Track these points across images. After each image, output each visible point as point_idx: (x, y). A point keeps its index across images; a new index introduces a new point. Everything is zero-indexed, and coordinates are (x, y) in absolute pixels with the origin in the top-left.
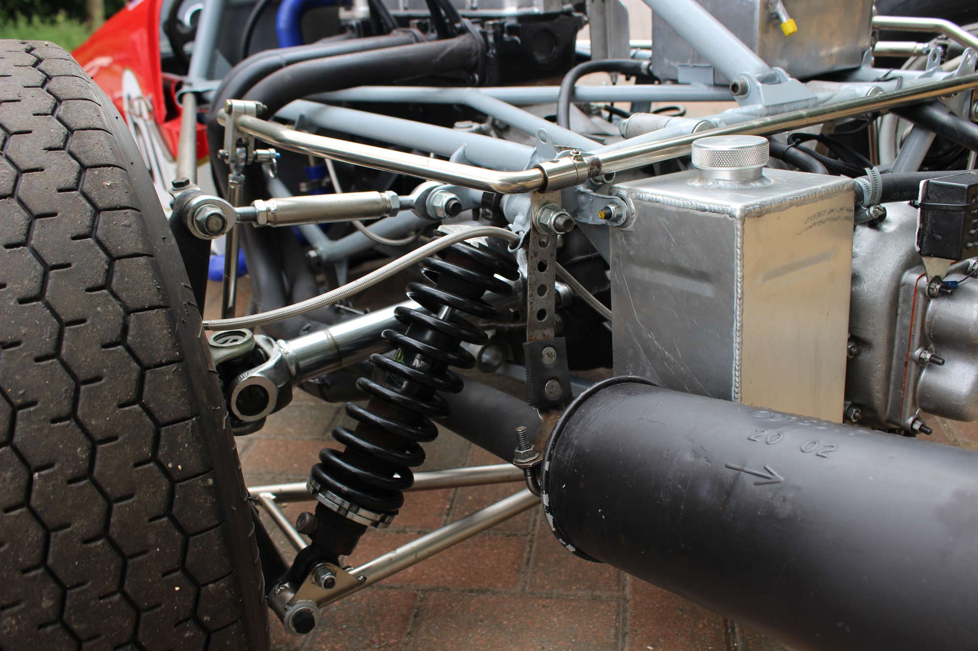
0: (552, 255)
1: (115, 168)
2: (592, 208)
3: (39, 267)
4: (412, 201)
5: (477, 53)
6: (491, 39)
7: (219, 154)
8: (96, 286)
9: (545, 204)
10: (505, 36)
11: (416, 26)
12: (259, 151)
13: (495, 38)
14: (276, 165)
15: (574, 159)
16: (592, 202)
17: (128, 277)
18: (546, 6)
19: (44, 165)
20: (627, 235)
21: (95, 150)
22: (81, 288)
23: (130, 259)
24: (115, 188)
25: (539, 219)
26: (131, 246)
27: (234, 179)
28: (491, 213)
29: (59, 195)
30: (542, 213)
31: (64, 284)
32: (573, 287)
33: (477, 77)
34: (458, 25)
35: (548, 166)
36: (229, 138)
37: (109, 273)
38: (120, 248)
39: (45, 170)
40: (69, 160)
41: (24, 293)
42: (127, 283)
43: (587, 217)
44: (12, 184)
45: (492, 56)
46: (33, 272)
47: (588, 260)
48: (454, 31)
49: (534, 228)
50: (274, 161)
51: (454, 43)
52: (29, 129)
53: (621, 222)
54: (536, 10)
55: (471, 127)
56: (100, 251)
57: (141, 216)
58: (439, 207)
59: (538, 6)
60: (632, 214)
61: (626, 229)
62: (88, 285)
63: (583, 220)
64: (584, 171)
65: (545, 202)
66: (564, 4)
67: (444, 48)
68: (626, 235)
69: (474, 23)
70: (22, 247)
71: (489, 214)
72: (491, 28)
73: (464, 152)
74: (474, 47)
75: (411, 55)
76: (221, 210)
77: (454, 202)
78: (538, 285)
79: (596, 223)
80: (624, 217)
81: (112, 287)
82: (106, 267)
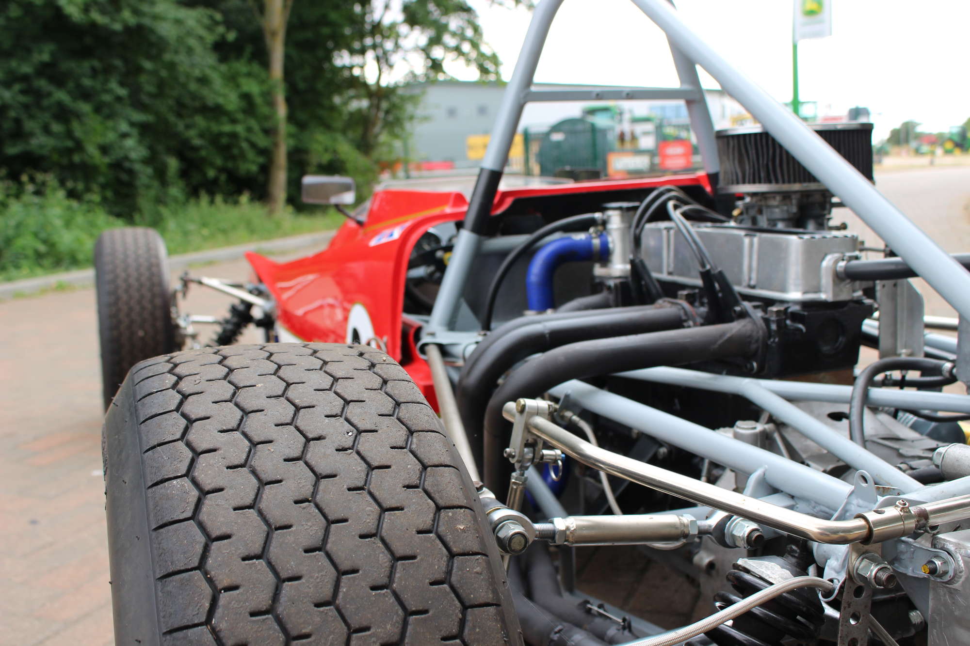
0: (866, 607)
1: (467, 510)
2: (913, 558)
3: (401, 612)
4: (710, 526)
5: (757, 341)
6: (774, 327)
7: (506, 452)
8: (450, 635)
9: (864, 553)
10: (788, 322)
11: (684, 297)
12: (545, 452)
13: (778, 326)
14: (561, 468)
15: (901, 511)
16: (913, 553)
17: (479, 627)
18: (835, 294)
19: (404, 504)
20: (953, 593)
21: (448, 489)
22: (437, 636)
23: (482, 609)
24: (467, 532)
25: (857, 570)
26: (483, 594)
27: (516, 479)
28: (798, 551)
29: (419, 537)
30: (860, 563)
31: (422, 631)
32: (874, 630)
33: (755, 364)
34: (738, 309)
35: (872, 517)
36: (517, 437)
37: (462, 622)
38: (472, 596)
39: (405, 510)
40: (426, 500)
41: (386, 637)
42: (478, 633)
43: (906, 568)
44: (376, 523)
45: (774, 345)
46: (395, 617)
47: (891, 600)
48: (733, 315)
49: (850, 578)
50: (560, 463)
51: (734, 328)
52: (388, 464)
53: (947, 578)
54: (823, 296)
55: (755, 428)
56: (455, 598)
57: (489, 560)
58: (739, 537)
59: (825, 292)
60: (961, 572)
61: (951, 586)
62: (444, 633)
63: (901, 570)
64: (911, 524)
65: (864, 550)
66: (854, 291)
67: (722, 335)
68: (951, 593)
69: (755, 307)
70: (385, 590)
71: (795, 552)
72: (774, 315)
73: (764, 474)
74: (755, 334)
75: (688, 340)
76: (523, 529)
77: (757, 534)
78: (849, 639)
79: (916, 576)
80: (951, 573)
81: (464, 637)
82: (460, 616)
